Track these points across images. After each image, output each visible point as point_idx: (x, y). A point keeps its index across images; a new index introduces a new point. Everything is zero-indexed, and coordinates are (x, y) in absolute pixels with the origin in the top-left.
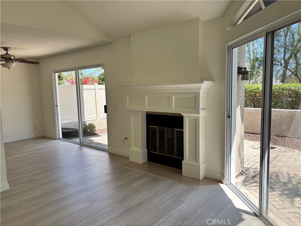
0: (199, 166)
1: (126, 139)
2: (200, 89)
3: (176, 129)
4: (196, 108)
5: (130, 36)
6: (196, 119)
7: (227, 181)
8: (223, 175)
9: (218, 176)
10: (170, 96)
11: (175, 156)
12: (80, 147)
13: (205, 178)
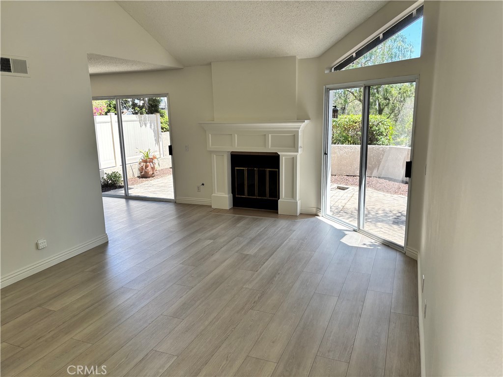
0: (297, 202)
1: (203, 184)
2: (299, 128)
3: (268, 169)
4: (294, 147)
5: (210, 64)
6: (293, 158)
7: (323, 214)
8: (319, 209)
9: (314, 211)
10: (265, 135)
11: (268, 197)
12: (127, 202)
13: (301, 214)
